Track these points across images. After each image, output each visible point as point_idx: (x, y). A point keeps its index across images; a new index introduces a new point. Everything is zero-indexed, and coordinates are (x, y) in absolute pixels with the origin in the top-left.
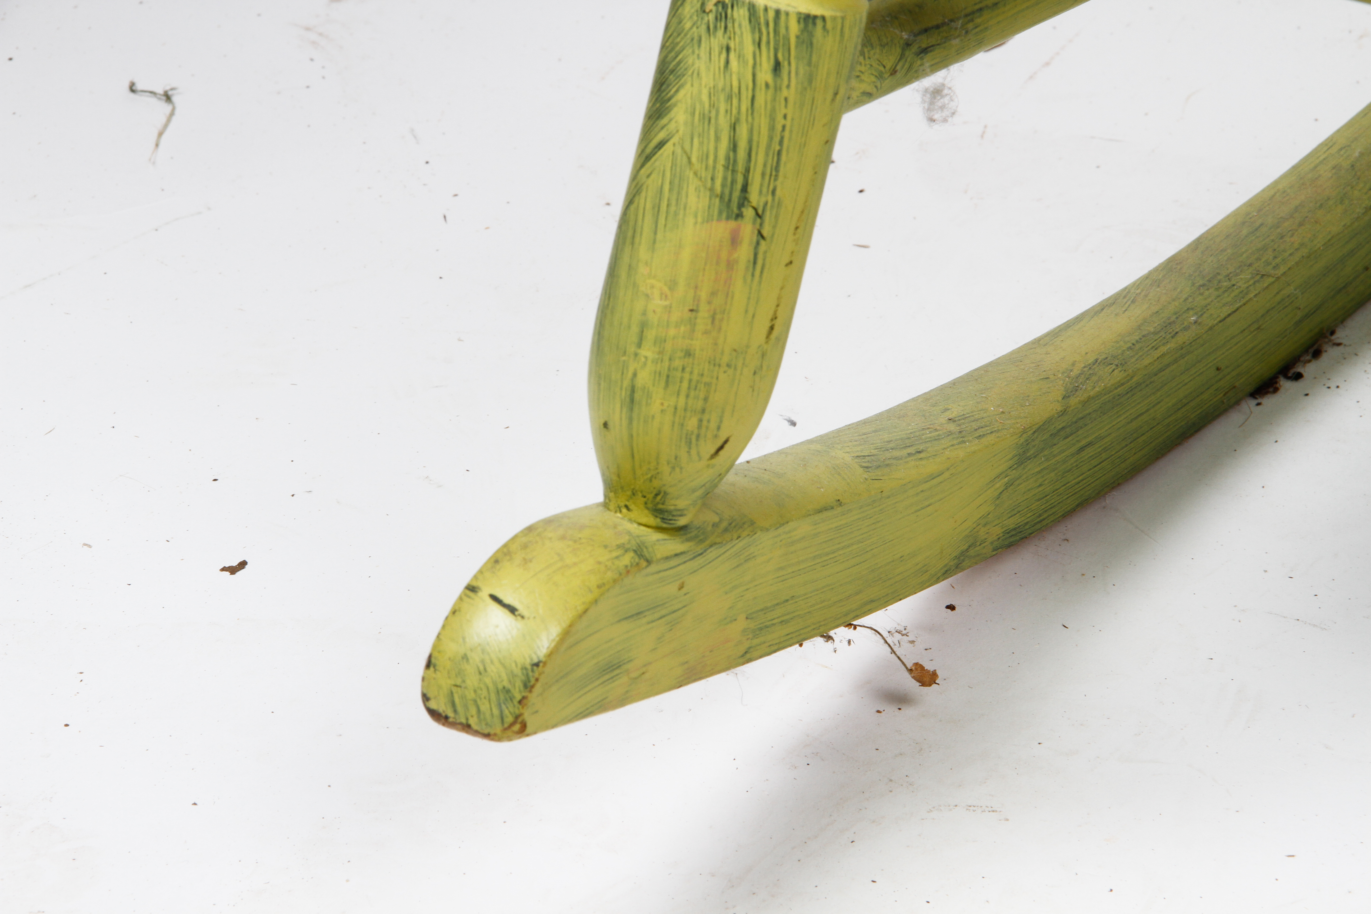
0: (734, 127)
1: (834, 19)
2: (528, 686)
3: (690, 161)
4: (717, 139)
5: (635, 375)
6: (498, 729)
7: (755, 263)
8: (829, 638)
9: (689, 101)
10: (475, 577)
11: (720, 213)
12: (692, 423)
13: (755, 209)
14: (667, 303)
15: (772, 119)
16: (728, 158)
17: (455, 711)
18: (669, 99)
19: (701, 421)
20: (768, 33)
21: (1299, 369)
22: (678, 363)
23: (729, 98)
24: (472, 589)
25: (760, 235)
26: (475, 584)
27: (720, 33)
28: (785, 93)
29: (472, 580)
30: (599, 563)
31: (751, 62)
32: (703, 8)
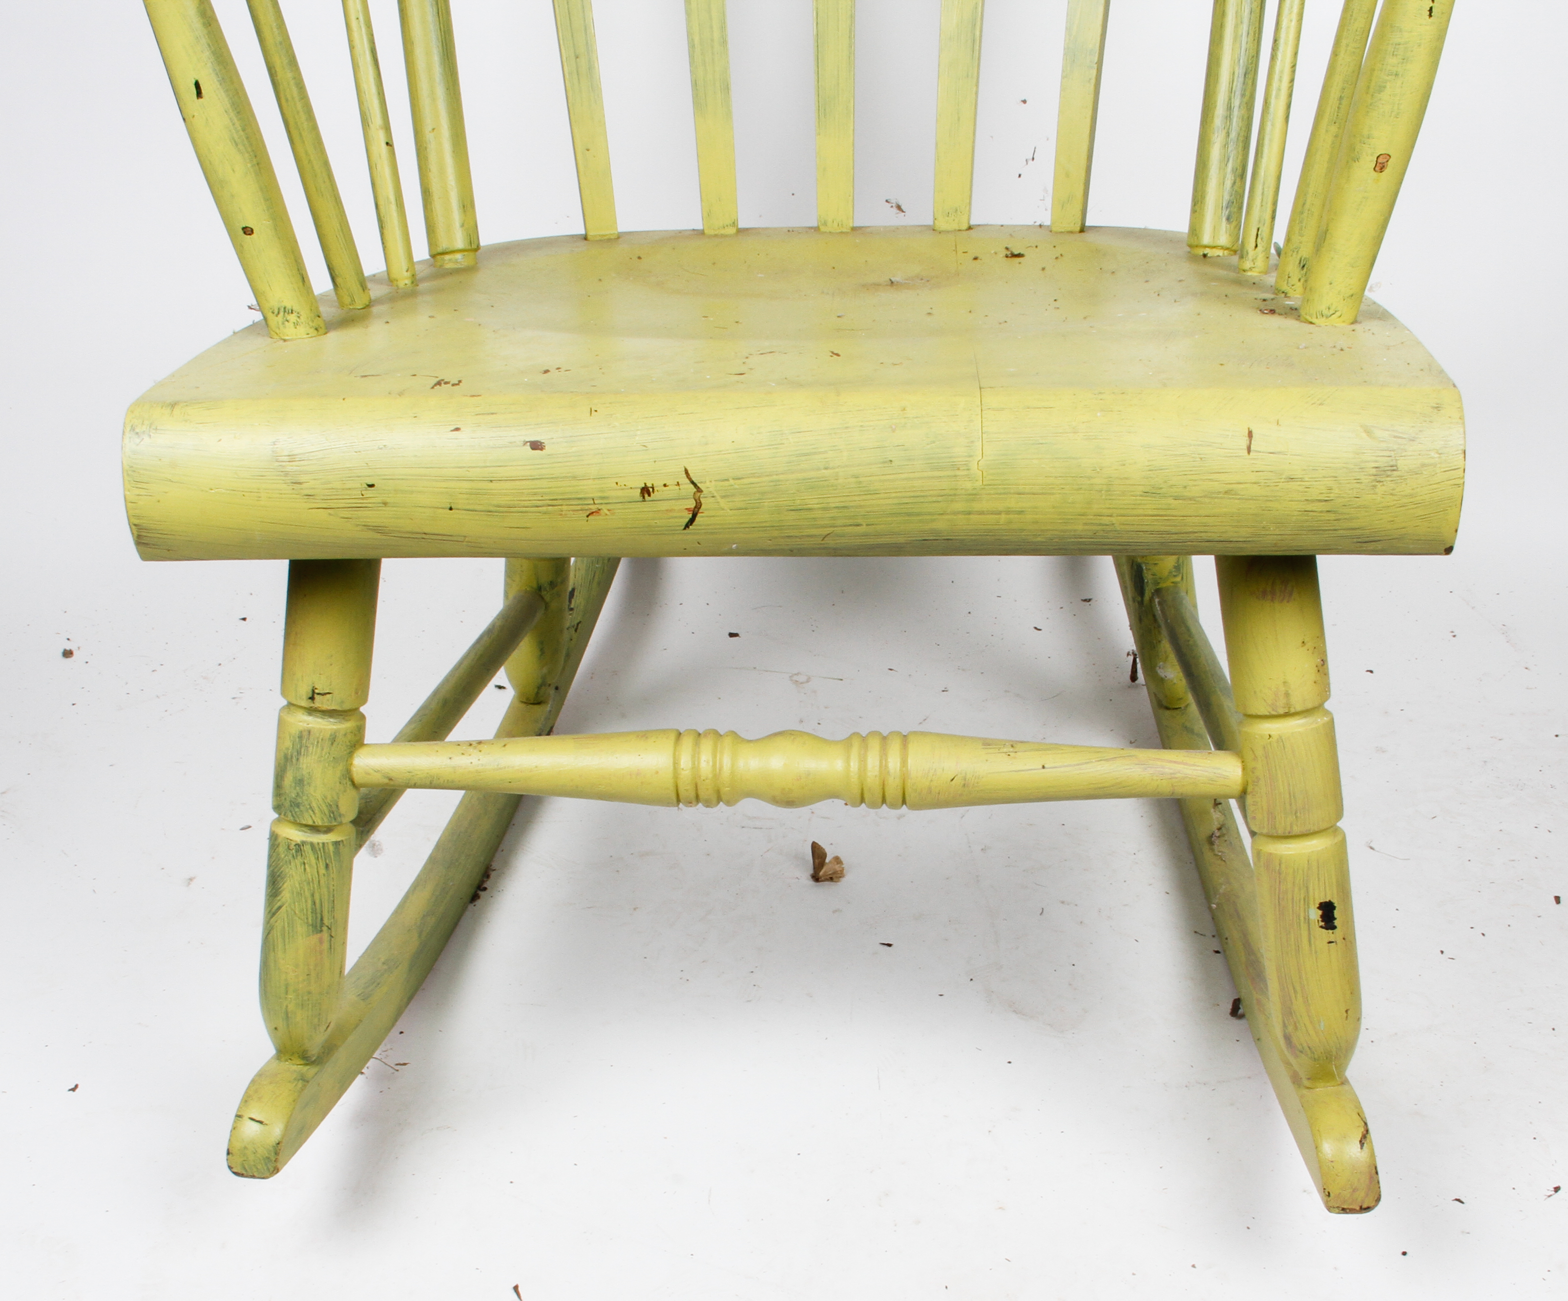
0: (313, 895)
1: (346, 840)
2: (277, 1153)
3: (295, 913)
4: (306, 901)
5: (287, 1006)
6: (268, 1175)
7: (331, 948)
8: (362, 1073)
9: (290, 888)
10: (238, 1110)
11: (313, 931)
12: (316, 1021)
13: (327, 927)
14: (297, 973)
15: (328, 888)
16: (312, 909)
17: (246, 1171)
18: (280, 888)
19: (319, 1019)
20: (321, 853)
21: (485, 885)
22: (306, 998)
23: (309, 884)
24: (239, 1116)
25: (332, 936)
26: (239, 1113)
27: (299, 857)
28: (332, 876)
29: (237, 1112)
30: (290, 1090)
31: (316, 867)
32: (289, 848)
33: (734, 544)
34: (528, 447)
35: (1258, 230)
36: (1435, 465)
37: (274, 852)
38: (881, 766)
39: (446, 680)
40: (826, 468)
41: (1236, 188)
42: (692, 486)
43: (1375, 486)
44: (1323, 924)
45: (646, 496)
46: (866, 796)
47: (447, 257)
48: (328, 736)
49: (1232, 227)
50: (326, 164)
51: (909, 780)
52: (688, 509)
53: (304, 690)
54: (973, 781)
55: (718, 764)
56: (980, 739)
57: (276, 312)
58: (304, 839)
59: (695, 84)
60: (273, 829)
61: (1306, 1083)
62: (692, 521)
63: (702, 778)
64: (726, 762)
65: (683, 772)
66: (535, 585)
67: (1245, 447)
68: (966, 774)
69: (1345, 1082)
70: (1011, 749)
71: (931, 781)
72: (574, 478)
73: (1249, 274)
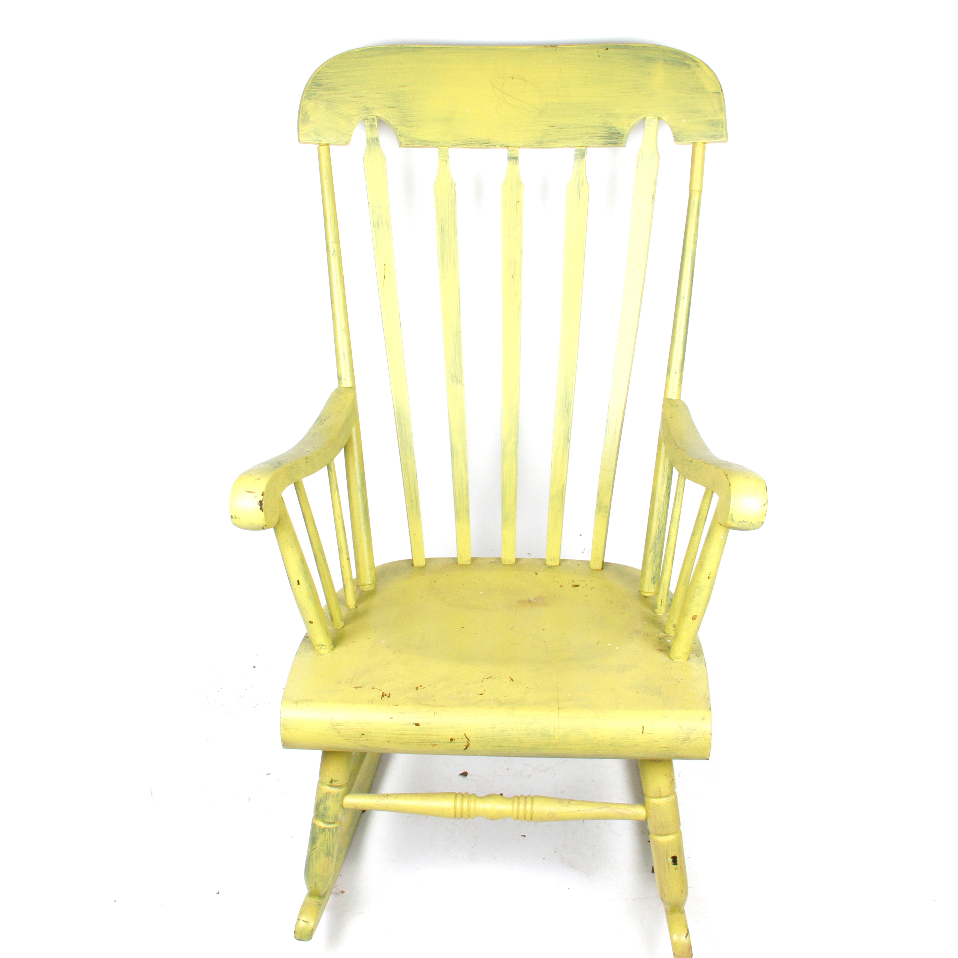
2: (310, 933)
3: (320, 850)
4: (325, 847)
5: (316, 881)
6: (308, 940)
9: (320, 842)
11: (327, 856)
16: (327, 849)
17: (301, 939)
18: (316, 842)
20: (331, 831)
22: (323, 878)
24: (298, 919)
25: (333, 857)
27: (323, 832)
28: (334, 838)
30: (316, 910)
32: (320, 829)
34: (414, 725)
35: (662, 600)
36: (701, 738)
37: (314, 829)
38: (524, 809)
40: (509, 735)
41: (657, 571)
42: (466, 739)
43: (682, 744)
44: (673, 863)
45: (452, 741)
46: (519, 817)
47: (364, 586)
48: (336, 794)
49: (655, 585)
50: (332, 583)
51: (534, 814)
52: (465, 745)
53: (329, 780)
54: (555, 815)
55: (469, 806)
57: (318, 645)
58: (326, 826)
59: (456, 510)
60: (314, 821)
61: (670, 913)
62: (466, 748)
63: (464, 810)
64: (472, 805)
65: (457, 809)
67: (642, 732)
68: (553, 812)
69: (683, 912)
70: (568, 804)
71: (541, 815)
72: (429, 735)
73: (659, 614)
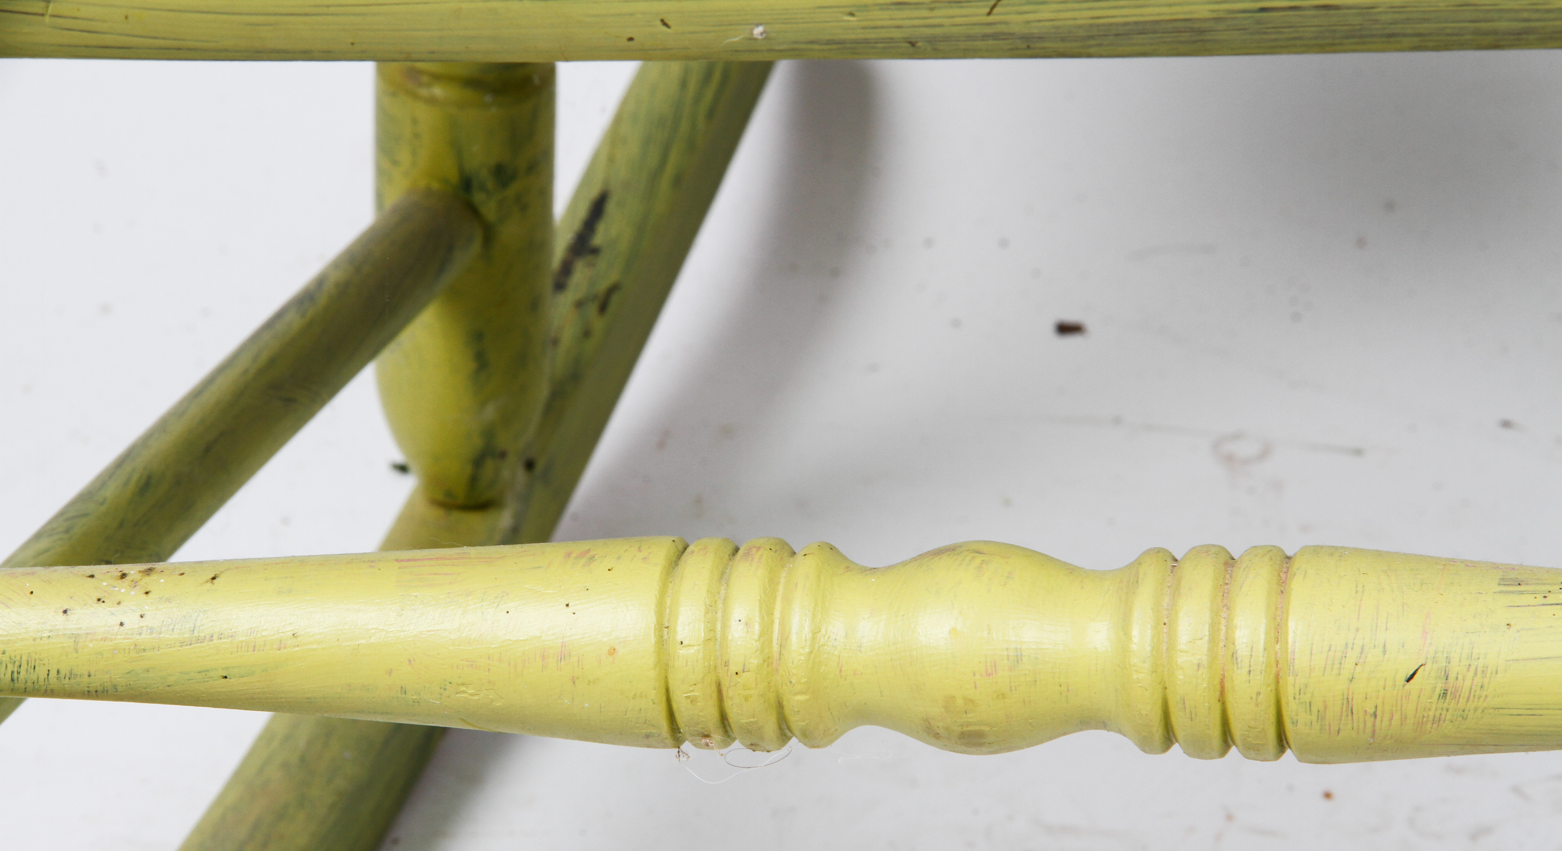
33: (758, 25)
38: (1213, 640)
39: (162, 426)
46: (1178, 720)
51: (1291, 679)
54: (1468, 683)
55: (775, 635)
56: (1496, 567)
63: (733, 668)
64: (799, 625)
65: (682, 652)
66: (453, 176)
68: (1448, 660)
71: (1351, 680)
